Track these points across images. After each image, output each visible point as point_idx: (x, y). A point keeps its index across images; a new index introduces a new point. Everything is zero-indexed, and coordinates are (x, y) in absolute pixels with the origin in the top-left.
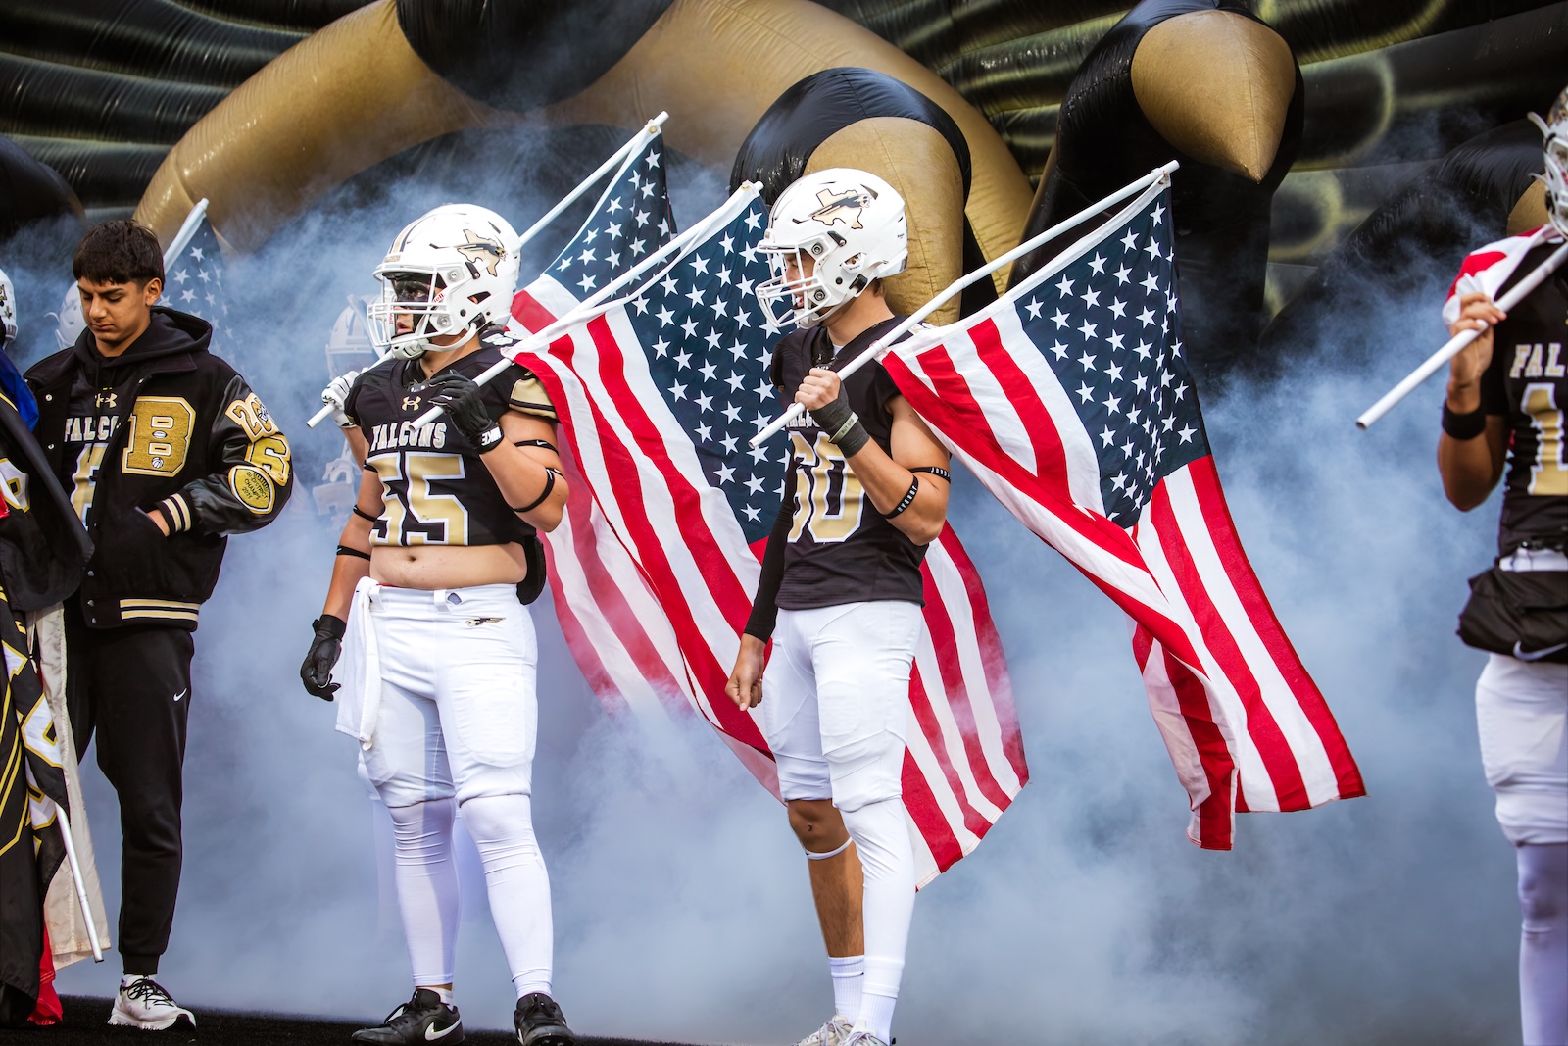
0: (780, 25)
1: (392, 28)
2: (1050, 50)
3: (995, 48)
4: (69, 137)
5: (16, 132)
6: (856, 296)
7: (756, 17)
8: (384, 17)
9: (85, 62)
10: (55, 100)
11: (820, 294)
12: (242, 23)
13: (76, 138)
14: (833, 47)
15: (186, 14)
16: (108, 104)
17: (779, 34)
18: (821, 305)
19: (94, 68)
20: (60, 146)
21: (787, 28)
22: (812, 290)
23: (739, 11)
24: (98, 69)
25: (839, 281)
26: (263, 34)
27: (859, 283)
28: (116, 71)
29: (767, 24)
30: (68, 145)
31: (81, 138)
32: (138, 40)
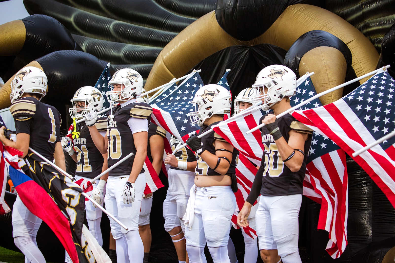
0: (313, 15)
1: (214, 19)
2: (389, 21)
3: (374, 20)
4: (141, 45)
5: (129, 44)
6: (280, 100)
7: (306, 13)
8: (212, 16)
9: (145, 25)
10: (138, 36)
11: (269, 99)
12: (183, 16)
13: (143, 45)
14: (326, 21)
15: (170, 13)
16: (151, 36)
17: (312, 18)
18: (269, 102)
19: (147, 27)
20: (139, 47)
21: (314, 16)
22: (267, 97)
23: (301, 12)
24: (148, 27)
25: (275, 95)
26: (187, 19)
27: (281, 96)
28: (152, 28)
29: (309, 16)
30: (141, 47)
31: (144, 45)
32: (157, 20)
